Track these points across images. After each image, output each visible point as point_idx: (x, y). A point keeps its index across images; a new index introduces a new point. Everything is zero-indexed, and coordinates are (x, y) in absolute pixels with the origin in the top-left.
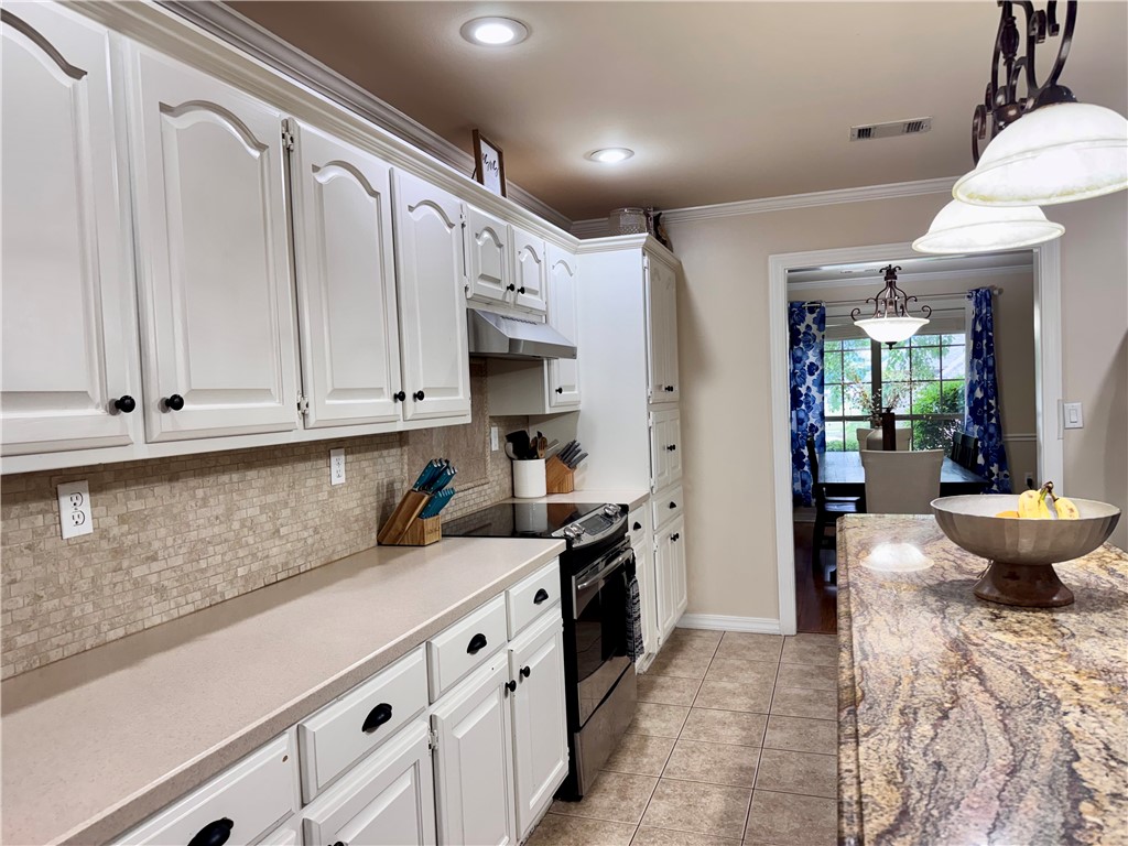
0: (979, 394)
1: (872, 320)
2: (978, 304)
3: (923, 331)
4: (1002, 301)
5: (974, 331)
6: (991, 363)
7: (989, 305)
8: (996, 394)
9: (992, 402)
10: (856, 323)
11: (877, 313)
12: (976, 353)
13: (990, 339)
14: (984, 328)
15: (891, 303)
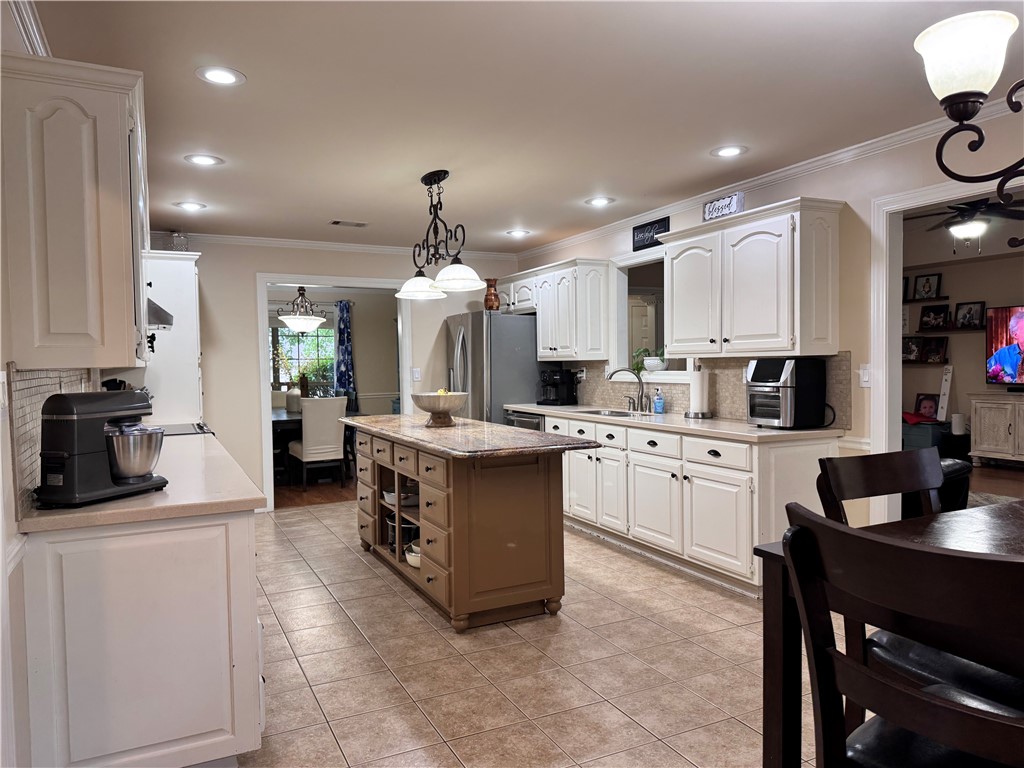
0: (343, 368)
1: (291, 316)
2: (342, 310)
3: (322, 326)
4: (355, 310)
5: (340, 329)
6: (349, 349)
7: (348, 312)
8: (353, 368)
9: (351, 373)
10: (280, 318)
11: (293, 312)
12: (341, 342)
13: (349, 334)
14: (346, 326)
15: (302, 307)
